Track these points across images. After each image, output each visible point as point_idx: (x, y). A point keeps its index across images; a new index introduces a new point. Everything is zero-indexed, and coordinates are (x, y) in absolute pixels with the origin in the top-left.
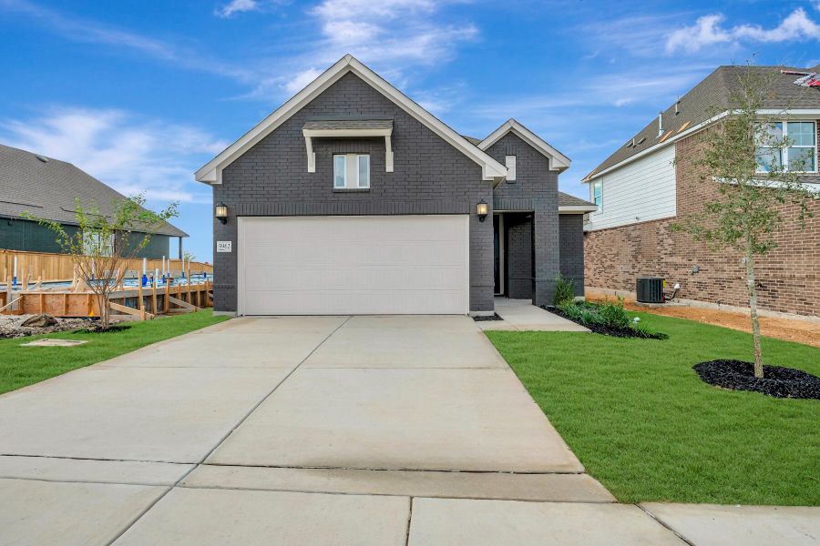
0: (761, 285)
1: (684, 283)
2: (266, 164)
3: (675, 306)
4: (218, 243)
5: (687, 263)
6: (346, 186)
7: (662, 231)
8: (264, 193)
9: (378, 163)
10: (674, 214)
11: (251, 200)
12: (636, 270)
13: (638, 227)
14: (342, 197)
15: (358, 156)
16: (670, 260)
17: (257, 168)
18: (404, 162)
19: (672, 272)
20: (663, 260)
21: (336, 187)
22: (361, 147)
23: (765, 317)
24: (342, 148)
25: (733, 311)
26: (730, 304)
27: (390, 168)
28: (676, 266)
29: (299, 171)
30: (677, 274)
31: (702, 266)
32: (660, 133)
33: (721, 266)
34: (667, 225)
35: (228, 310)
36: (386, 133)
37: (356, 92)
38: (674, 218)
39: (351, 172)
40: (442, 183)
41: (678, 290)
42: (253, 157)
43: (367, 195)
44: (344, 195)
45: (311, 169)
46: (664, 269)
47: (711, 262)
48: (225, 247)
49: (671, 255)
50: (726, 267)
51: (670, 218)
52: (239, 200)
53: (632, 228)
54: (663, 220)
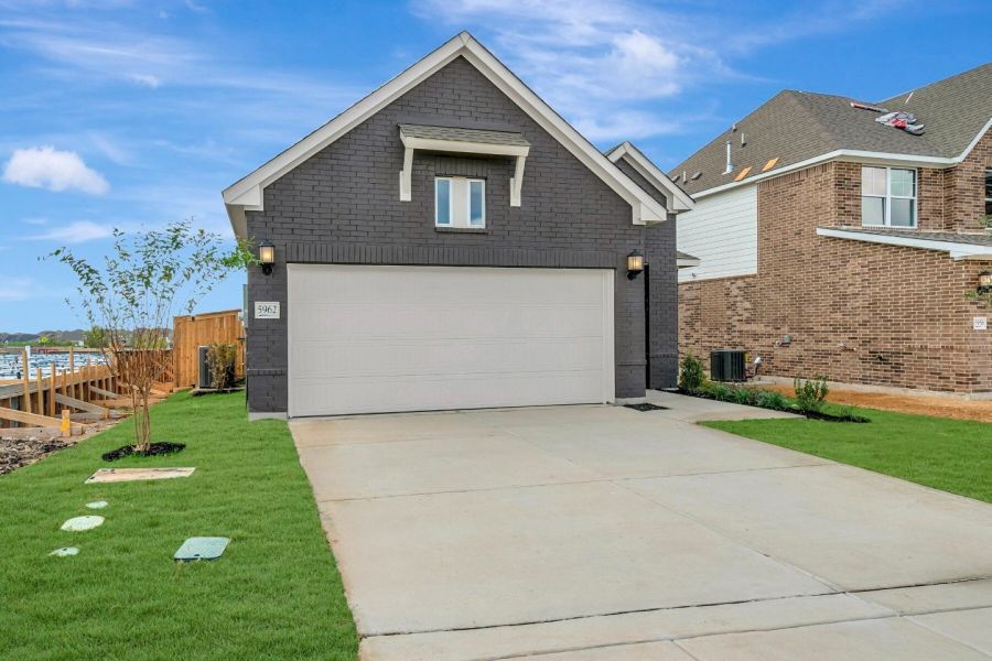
0: (880, 358)
1: (768, 357)
2: (335, 184)
3: (755, 386)
4: (257, 304)
5: (773, 332)
6: (452, 224)
7: (735, 292)
8: (332, 227)
9: (498, 194)
10: (754, 271)
11: (311, 238)
12: (692, 341)
13: (695, 286)
14: (449, 239)
15: (469, 181)
16: (746, 327)
17: (321, 189)
18: (534, 194)
19: (750, 343)
20: (735, 329)
21: (438, 225)
22: (477, 169)
23: (885, 395)
24: (449, 168)
25: (842, 389)
26: (836, 381)
27: (516, 201)
28: (756, 336)
29: (385, 197)
30: (756, 346)
31: (796, 335)
32: (729, 169)
33: (823, 335)
34: (743, 285)
35: (273, 410)
36: (521, 151)
37: (470, 88)
38: (754, 276)
39: (460, 203)
40: (583, 226)
41: (759, 365)
42: (312, 172)
43: (484, 237)
44: (452, 236)
45: (405, 195)
46: (737, 340)
47: (809, 331)
48: (267, 310)
49: (748, 321)
50: (831, 337)
51: (748, 277)
52: (292, 237)
53: (686, 287)
54: (736, 278)
